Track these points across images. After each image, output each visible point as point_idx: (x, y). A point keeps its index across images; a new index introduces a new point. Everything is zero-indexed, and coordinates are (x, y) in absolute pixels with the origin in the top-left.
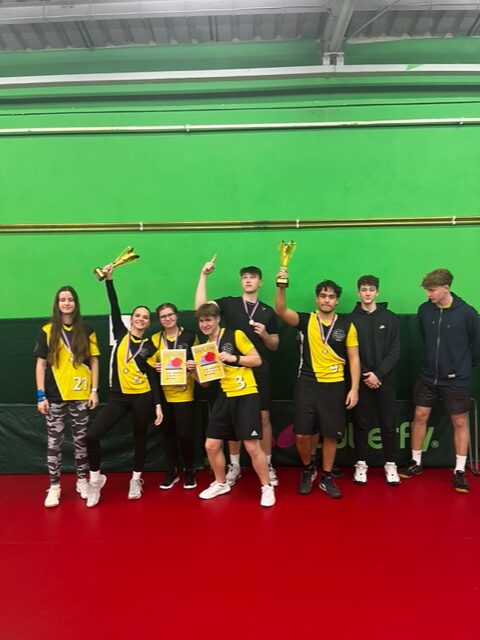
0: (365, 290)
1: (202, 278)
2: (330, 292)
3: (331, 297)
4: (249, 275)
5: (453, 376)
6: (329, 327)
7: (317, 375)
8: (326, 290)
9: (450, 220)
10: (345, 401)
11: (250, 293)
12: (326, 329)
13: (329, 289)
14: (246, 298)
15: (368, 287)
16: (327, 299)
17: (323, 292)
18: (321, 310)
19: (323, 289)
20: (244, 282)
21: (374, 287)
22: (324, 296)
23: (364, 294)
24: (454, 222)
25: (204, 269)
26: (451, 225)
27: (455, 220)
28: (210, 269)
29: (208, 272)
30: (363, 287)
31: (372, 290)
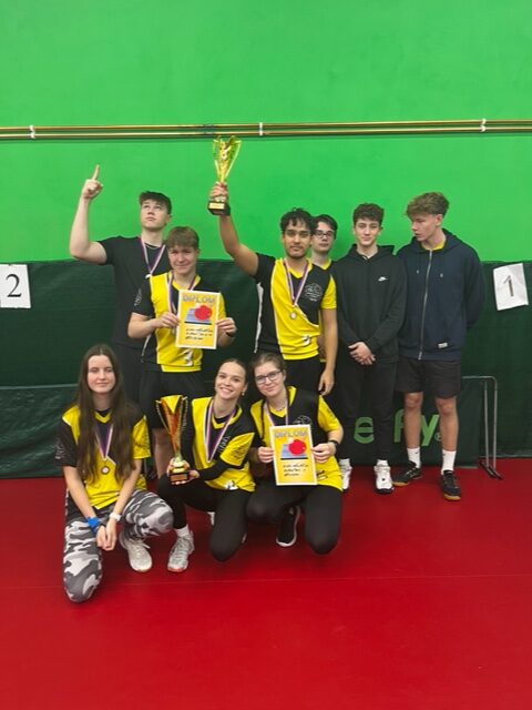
0: (363, 226)
1: (82, 203)
2: (301, 227)
3: (303, 234)
4: (152, 203)
5: (445, 345)
6: (301, 279)
7: (282, 349)
8: (295, 224)
9: (479, 124)
10: (317, 386)
11: (151, 230)
12: (296, 282)
13: (299, 223)
14: (146, 239)
15: (368, 222)
16: (297, 238)
17: (291, 227)
18: (289, 255)
19: (291, 222)
20: (145, 213)
21: (376, 223)
22: (292, 233)
23: (360, 231)
24: (484, 128)
25: (84, 190)
26: (479, 132)
27: (486, 125)
28: (94, 191)
29: (91, 195)
30: (360, 221)
31: (372, 227)
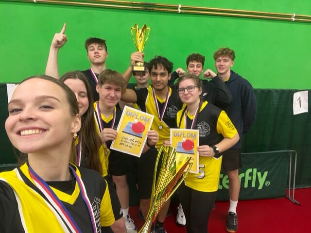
0: (193, 66)
2: (161, 70)
3: (162, 74)
4: (96, 46)
9: (290, 17)
11: (99, 64)
14: (94, 70)
15: (195, 63)
16: (158, 77)
19: (154, 67)
20: (92, 53)
21: (200, 64)
22: (155, 74)
25: (54, 41)
26: (291, 21)
27: (295, 17)
28: (61, 42)
29: (59, 45)
30: (191, 63)
31: (198, 67)
